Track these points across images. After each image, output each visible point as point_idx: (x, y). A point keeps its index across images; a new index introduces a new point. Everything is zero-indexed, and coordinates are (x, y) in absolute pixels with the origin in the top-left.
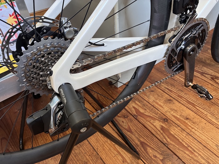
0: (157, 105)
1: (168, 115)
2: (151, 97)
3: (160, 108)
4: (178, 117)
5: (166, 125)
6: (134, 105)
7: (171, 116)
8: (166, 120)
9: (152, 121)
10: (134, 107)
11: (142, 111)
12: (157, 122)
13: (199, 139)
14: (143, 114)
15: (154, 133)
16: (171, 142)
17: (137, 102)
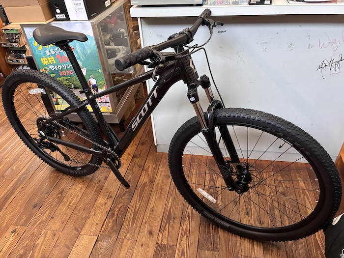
0: (159, 174)
1: (157, 181)
2: (164, 168)
3: (159, 176)
4: (159, 185)
5: (149, 183)
6: (151, 165)
7: (157, 182)
8: (152, 181)
9: (146, 177)
10: (149, 166)
11: (150, 170)
12: (148, 179)
13: (151, 199)
14: (148, 171)
15: (139, 181)
16: (139, 190)
17: (154, 165)
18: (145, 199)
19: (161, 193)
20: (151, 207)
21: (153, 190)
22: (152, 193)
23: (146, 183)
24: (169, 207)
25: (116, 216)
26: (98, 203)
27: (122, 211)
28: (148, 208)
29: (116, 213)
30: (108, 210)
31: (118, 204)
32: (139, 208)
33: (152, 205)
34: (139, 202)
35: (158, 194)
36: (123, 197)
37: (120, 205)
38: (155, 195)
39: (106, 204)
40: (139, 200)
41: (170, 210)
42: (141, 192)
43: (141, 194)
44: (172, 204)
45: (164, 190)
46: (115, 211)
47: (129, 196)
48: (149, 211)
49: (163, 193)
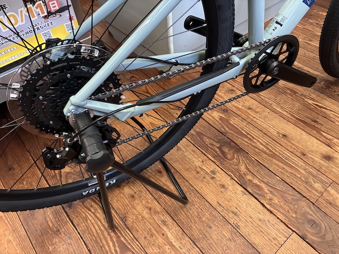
18: (255, 133)
19: (256, 112)
20: (276, 135)
21: (244, 117)
22: (249, 120)
23: (221, 119)
24: (289, 115)
25: (263, 185)
26: (214, 197)
27: (257, 172)
28: (276, 139)
29: (256, 181)
30: (243, 189)
31: (238, 170)
32: (268, 149)
33: (274, 133)
36: (229, 157)
37: (243, 168)
40: (250, 140)
41: (297, 118)
42: (236, 130)
43: (240, 133)
44: (287, 112)
45: (254, 107)
46: (250, 180)
47: (231, 147)
48: (283, 140)
49: (257, 110)
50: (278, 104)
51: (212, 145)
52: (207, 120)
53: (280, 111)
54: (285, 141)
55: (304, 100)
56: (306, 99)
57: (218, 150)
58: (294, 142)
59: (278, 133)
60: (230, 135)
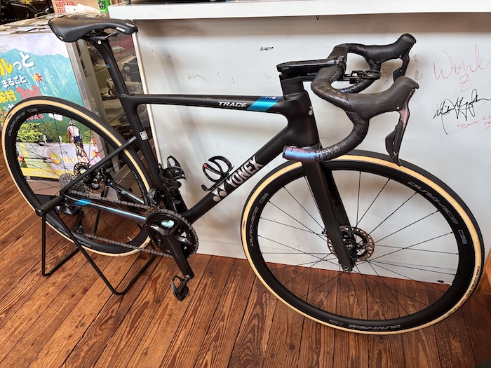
1: (166, 301)
4: (169, 308)
5: (152, 304)
6: (163, 272)
7: (166, 303)
8: (158, 301)
9: (151, 293)
10: (160, 274)
11: (160, 281)
12: (153, 296)
13: (148, 332)
14: (156, 283)
15: (137, 300)
16: (134, 315)
17: (169, 273)
18: (139, 332)
19: (168, 322)
20: (144, 348)
21: (157, 317)
22: (154, 321)
23: (147, 303)
24: (176, 347)
25: (80, 360)
26: (59, 335)
27: (94, 351)
28: (139, 349)
29: (83, 354)
30: (71, 349)
31: (90, 339)
32: (123, 349)
33: (146, 344)
34: (127, 336)
35: (163, 324)
36: (103, 327)
37: (94, 340)
38: (157, 325)
39: (70, 336)
40: (129, 333)
41: (175, 355)
42: (136, 319)
43: (134, 322)
44: (181, 344)
45: (174, 317)
46: (82, 350)
47: (114, 324)
48: (140, 355)
49: (171, 322)
50: (190, 333)
51: (112, 311)
52: (140, 296)
53: (180, 337)
54: (138, 357)
55: (208, 351)
56: (210, 353)
57: (108, 317)
58: (140, 364)
59: (148, 348)
60: (129, 317)
